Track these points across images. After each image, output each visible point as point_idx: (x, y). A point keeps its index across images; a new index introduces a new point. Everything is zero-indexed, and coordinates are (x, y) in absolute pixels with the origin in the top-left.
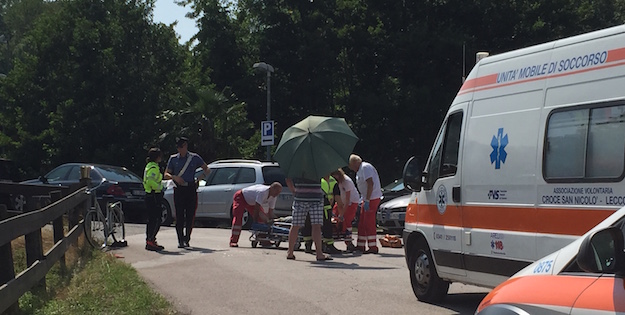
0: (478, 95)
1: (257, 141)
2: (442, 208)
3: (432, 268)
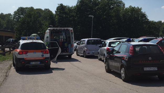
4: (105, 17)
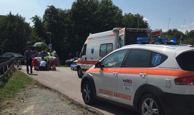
0: (89, 41)
1: (48, 48)
2: (83, 61)
3: (81, 72)
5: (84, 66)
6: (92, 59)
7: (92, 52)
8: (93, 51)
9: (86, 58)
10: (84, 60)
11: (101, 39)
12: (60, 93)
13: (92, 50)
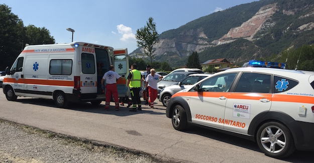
0: (28, 54)
2: (17, 79)
3: (13, 93)
4: (7, 35)
5: (19, 86)
6: (35, 77)
7: (34, 68)
8: (36, 67)
9: (22, 76)
10: (20, 77)
11: (50, 53)
12: (15, 123)
13: (34, 65)
